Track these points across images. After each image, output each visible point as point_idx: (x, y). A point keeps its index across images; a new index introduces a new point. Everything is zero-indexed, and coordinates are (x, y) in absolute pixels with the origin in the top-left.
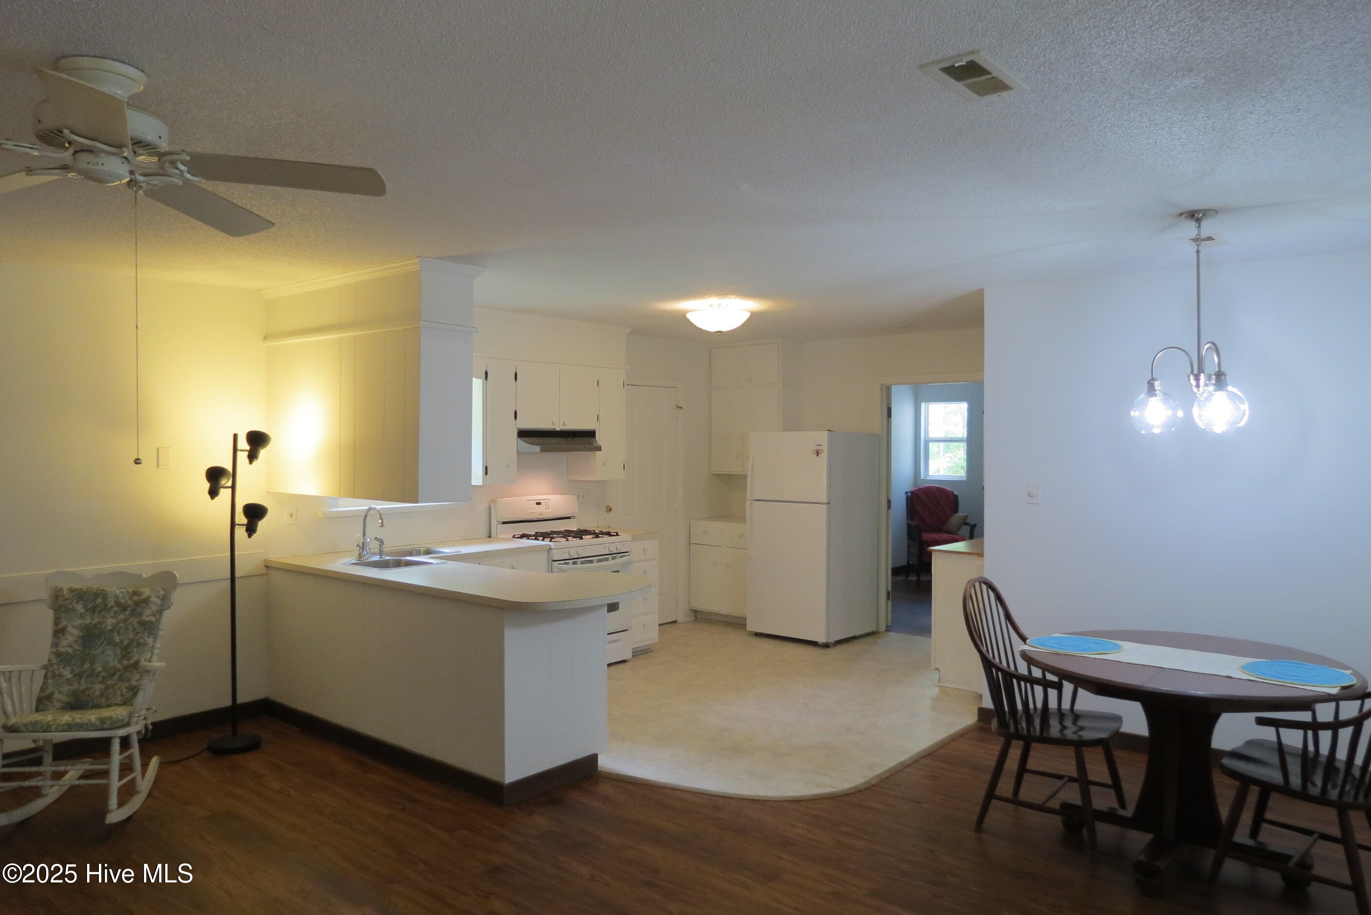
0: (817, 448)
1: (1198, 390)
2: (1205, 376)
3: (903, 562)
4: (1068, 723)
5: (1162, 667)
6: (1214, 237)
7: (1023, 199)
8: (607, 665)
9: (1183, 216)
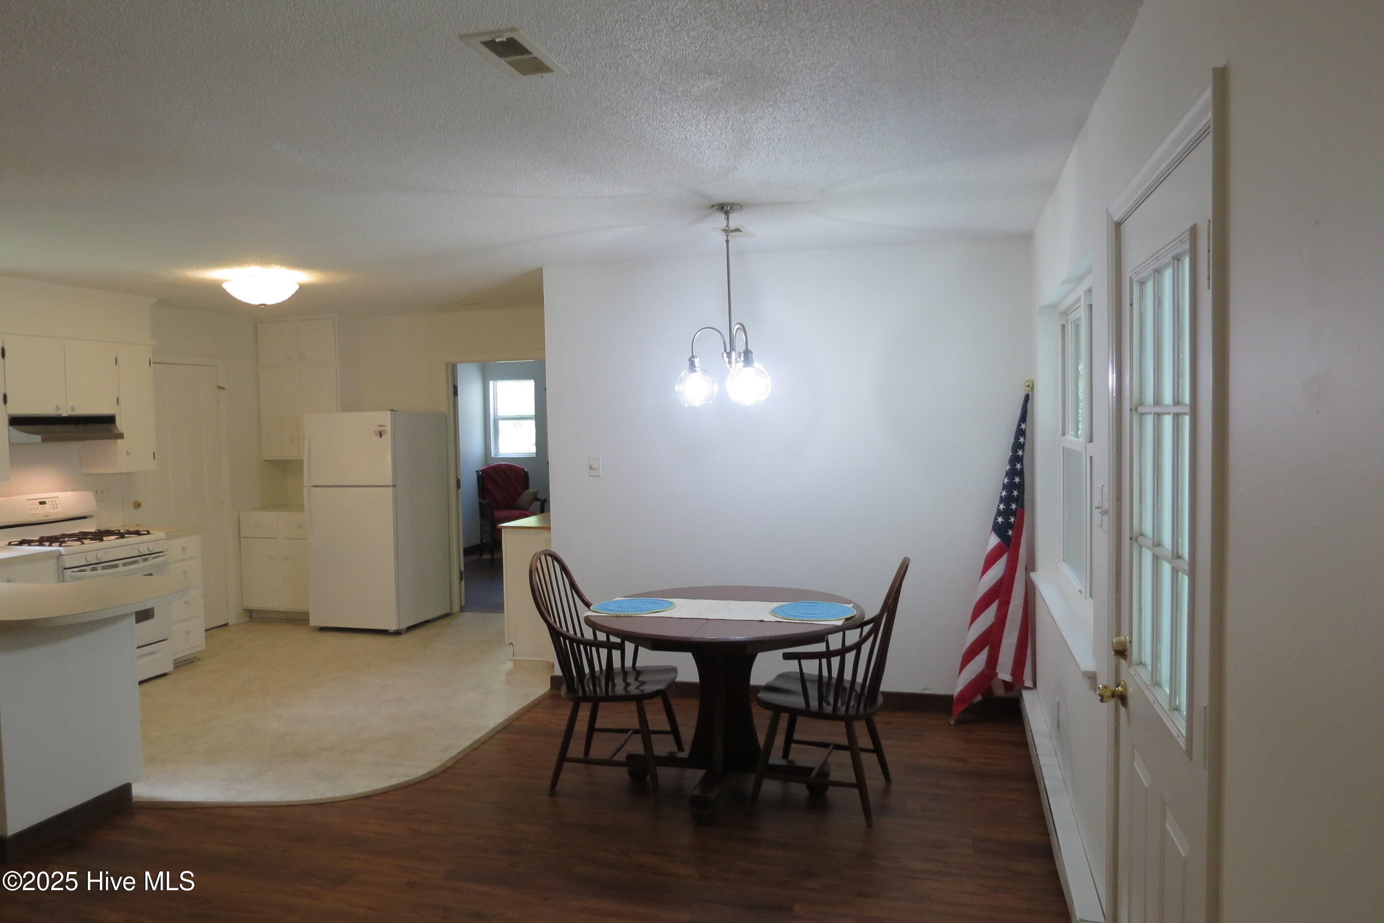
0: (380, 428)
1: (731, 367)
2: (735, 354)
3: (476, 540)
4: (631, 679)
5: (708, 618)
6: (742, 230)
7: (572, 182)
8: (137, 683)
9: (714, 208)
